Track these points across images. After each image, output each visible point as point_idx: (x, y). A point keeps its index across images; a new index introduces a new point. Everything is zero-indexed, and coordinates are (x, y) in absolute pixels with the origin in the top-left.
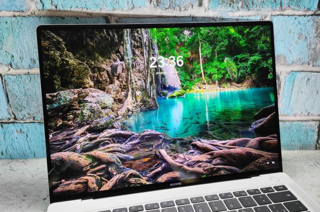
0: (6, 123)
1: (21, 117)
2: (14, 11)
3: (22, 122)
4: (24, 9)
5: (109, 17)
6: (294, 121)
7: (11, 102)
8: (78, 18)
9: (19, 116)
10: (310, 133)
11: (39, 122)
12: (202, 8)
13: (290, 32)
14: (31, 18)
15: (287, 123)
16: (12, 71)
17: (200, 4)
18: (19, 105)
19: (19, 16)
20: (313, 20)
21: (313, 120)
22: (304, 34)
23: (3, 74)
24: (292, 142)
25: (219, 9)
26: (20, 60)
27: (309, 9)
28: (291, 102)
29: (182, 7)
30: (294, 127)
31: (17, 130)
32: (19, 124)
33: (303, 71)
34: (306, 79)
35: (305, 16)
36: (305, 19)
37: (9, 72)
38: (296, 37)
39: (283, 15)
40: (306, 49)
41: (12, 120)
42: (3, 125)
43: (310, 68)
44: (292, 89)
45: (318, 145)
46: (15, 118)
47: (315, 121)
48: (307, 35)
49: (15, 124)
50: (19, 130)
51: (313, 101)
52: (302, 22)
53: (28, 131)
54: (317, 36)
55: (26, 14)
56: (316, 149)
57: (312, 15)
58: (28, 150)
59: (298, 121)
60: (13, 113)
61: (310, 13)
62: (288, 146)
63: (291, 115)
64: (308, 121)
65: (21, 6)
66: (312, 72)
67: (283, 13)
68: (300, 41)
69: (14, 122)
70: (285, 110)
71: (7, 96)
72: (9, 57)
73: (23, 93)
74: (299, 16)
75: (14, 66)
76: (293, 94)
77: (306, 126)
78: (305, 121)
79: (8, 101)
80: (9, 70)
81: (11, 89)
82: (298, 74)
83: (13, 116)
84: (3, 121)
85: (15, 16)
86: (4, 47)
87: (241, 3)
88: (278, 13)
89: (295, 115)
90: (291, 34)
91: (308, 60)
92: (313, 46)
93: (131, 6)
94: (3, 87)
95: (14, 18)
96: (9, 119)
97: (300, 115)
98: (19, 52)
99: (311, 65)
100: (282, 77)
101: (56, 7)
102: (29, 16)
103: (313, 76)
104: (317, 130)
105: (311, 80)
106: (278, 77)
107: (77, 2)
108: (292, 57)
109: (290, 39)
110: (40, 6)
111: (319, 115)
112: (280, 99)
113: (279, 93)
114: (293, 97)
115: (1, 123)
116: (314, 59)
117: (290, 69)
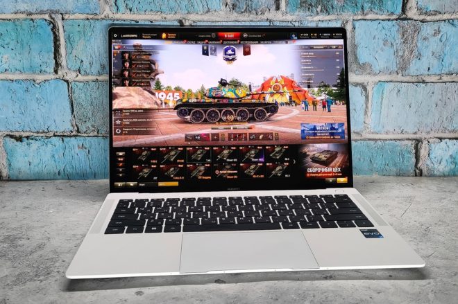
0: (68, 136)
1: (85, 130)
2: (88, 14)
3: (85, 135)
4: (98, 12)
5: (184, 21)
6: (386, 140)
7: (75, 113)
8: (151, 22)
9: (83, 128)
10: (406, 155)
11: (103, 136)
12: (279, 12)
13: (374, 38)
14: (104, 21)
15: (379, 143)
16: (80, 77)
17: (278, 8)
18: (84, 116)
19: (92, 19)
20: (398, 25)
21: (408, 139)
22: (390, 39)
23: (70, 81)
24: (387, 167)
25: (297, 13)
26: (89, 66)
27: (392, 13)
28: (382, 116)
29: (259, 10)
30: (387, 147)
31: (79, 147)
32: (81, 138)
33: (391, 82)
34: (396, 90)
35: (389, 20)
36: (390, 23)
37: (77, 79)
38: (381, 43)
39: (365, 20)
40: (393, 57)
41: (74, 133)
42: (65, 139)
43: (400, 78)
44: (381, 102)
45: (417, 171)
46: (78, 131)
47: (410, 140)
48: (393, 41)
49: (77, 138)
50: (81, 146)
51: (405, 116)
52: (386, 27)
53: (90, 147)
54: (404, 42)
55: (100, 17)
56: (416, 176)
57: (396, 19)
58: (88, 169)
59: (391, 140)
60: (76, 125)
61: (394, 17)
62: (382, 171)
63: (383, 132)
64: (403, 140)
65: (95, 9)
66: (402, 82)
67: (365, 17)
68: (386, 48)
69: (77, 136)
70: (375, 126)
71: (72, 106)
72: (79, 62)
73: (90, 103)
74: (383, 20)
75: (82, 72)
76: (383, 107)
77: (400, 146)
78: (400, 140)
79: (73, 111)
80: (77, 76)
81: (77, 97)
82: (386, 84)
83: (76, 128)
84: (65, 134)
85: (88, 19)
86: (74, 51)
87: (320, 7)
88: (360, 17)
89: (387, 133)
90: (376, 40)
91: (396, 69)
92: (400, 53)
93: (206, 10)
94: (69, 95)
95: (87, 21)
96: (72, 132)
97: (393, 133)
98: (89, 57)
99: (400, 75)
100: (369, 88)
101: (131, 10)
102: (103, 19)
103: (404, 87)
104: (414, 151)
105: (401, 92)
106: (365, 88)
107: (152, 5)
108: (379, 65)
109: (375, 45)
110: (114, 9)
111: (415, 133)
112: (369, 114)
113: (367, 107)
114: (383, 112)
115: (63, 136)
116: (403, 68)
117: (377, 79)
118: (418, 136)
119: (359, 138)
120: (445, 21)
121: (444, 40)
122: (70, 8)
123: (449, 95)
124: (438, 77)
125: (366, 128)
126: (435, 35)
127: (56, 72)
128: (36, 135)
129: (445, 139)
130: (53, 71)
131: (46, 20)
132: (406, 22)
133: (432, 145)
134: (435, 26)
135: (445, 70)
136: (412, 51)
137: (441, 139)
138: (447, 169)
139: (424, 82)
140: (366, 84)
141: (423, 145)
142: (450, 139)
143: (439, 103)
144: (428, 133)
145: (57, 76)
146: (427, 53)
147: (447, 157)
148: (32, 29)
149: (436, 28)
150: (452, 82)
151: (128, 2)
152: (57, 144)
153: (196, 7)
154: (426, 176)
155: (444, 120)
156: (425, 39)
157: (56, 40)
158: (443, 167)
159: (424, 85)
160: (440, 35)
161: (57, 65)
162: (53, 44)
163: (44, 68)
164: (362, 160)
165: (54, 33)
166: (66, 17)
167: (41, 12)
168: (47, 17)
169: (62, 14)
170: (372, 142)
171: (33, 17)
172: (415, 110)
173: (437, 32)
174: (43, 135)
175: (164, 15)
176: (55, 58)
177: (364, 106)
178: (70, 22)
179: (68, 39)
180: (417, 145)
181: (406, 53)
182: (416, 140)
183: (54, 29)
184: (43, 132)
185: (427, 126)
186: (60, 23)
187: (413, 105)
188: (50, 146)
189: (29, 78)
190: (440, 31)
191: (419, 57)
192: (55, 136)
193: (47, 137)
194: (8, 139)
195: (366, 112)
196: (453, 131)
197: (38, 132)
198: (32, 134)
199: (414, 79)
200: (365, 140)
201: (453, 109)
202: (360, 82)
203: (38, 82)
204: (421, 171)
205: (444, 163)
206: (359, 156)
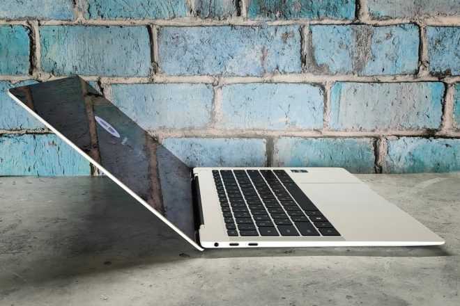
0: (39, 134)
2: (62, 20)
4: (72, 18)
5: (151, 26)
6: (345, 137)
8: (121, 27)
10: (366, 152)
12: (240, 18)
13: (330, 41)
14: (77, 27)
15: (339, 140)
17: (239, 14)
19: (66, 25)
20: (352, 29)
21: (367, 137)
22: (345, 43)
24: (347, 163)
25: (257, 19)
26: (62, 67)
27: (346, 19)
28: (340, 114)
29: (221, 16)
30: (346, 144)
31: (49, 143)
32: (52, 136)
33: (348, 81)
34: (353, 90)
35: (343, 25)
36: (344, 27)
38: (337, 46)
39: (321, 24)
40: (348, 59)
41: (46, 131)
42: (36, 136)
43: (356, 78)
44: (339, 101)
45: (377, 167)
47: (369, 137)
48: (348, 44)
49: (49, 135)
50: (51, 143)
51: (363, 114)
52: (341, 31)
53: (60, 144)
54: (358, 45)
55: (73, 23)
56: (376, 173)
57: (350, 24)
58: (57, 166)
59: (350, 137)
61: (348, 22)
63: (342, 130)
64: (362, 137)
65: (70, 16)
66: (358, 82)
67: (321, 22)
68: (342, 50)
69: (48, 133)
70: (334, 124)
72: (52, 64)
74: (338, 25)
75: (55, 73)
76: (341, 105)
77: (359, 144)
78: (358, 137)
82: (344, 84)
84: (37, 132)
85: (62, 25)
86: (49, 54)
87: (278, 13)
88: (316, 22)
89: (346, 131)
90: (332, 43)
91: (352, 70)
92: (356, 55)
93: (172, 16)
95: (62, 27)
96: (43, 129)
97: (352, 131)
98: (62, 60)
99: (356, 75)
100: (327, 88)
101: (102, 17)
102: (76, 25)
103: (360, 87)
104: (373, 148)
105: (358, 92)
106: (323, 88)
107: (122, 11)
108: (336, 66)
109: (331, 48)
110: (87, 15)
111: (373, 131)
112: (328, 112)
113: (326, 106)
114: (341, 110)
115: (34, 134)
116: (359, 68)
117: (334, 79)
118: (376, 133)
119: (319, 135)
120: (396, 25)
121: (396, 43)
122: (46, 15)
123: (404, 94)
124: (392, 78)
125: (325, 126)
126: (387, 38)
127: (31, 73)
128: (9, 132)
129: (402, 136)
130: (28, 72)
131: (23, 26)
132: (359, 26)
133: (391, 142)
134: (388, 30)
135: (399, 71)
136: (366, 53)
137: (399, 136)
138: (406, 166)
139: (379, 82)
140: (324, 84)
141: (382, 142)
142: (407, 136)
143: (395, 101)
144: (386, 130)
145: (32, 77)
146: (381, 55)
147: (405, 154)
148: (11, 34)
149: (389, 32)
150: (406, 82)
151: (100, 10)
152: (29, 141)
153: (163, 13)
154: (386, 173)
155: (401, 118)
156: (378, 42)
157: (32, 44)
158: (402, 164)
159: (380, 85)
160: (392, 39)
161: (33, 67)
162: (29, 48)
163: (19, 70)
164: (323, 157)
165: (31, 38)
166: (42, 23)
167: (20, 19)
168: (24, 23)
169: (39, 21)
170: (332, 140)
171: (12, 23)
172: (371, 109)
173: (390, 36)
174: (16, 132)
175: (133, 21)
176: (31, 60)
177: (323, 104)
178: (46, 28)
179: (44, 42)
180: (376, 142)
181: (361, 54)
182: (375, 137)
183: (31, 34)
184: (16, 130)
185: (384, 124)
186: (36, 29)
187: (369, 104)
188: (22, 143)
189: (6, 79)
190: (392, 35)
191: (374, 58)
192: (27, 133)
193: (20, 135)
195: (325, 111)
196: (410, 129)
197: (11, 130)
198: (5, 131)
199: (370, 79)
200: (324, 137)
201: (408, 108)
202: (318, 82)
203: (13, 82)
204: (381, 168)
205: (403, 159)
206: (319, 153)
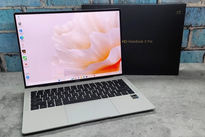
5: (74, 9)
8: (61, 9)
65: (39, 5)
85: (36, 9)
101: (53, 5)
102: (42, 8)
107: (61, 3)
110: (46, 4)
122: (29, 4)
151: (52, 2)
153: (79, 3)
168: (20, 8)
169: (26, 7)
171: (14, 8)
178: (29, 10)
186: (25, 10)
194: (6, 56)
